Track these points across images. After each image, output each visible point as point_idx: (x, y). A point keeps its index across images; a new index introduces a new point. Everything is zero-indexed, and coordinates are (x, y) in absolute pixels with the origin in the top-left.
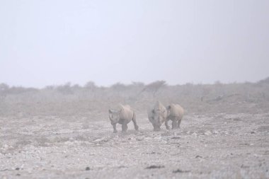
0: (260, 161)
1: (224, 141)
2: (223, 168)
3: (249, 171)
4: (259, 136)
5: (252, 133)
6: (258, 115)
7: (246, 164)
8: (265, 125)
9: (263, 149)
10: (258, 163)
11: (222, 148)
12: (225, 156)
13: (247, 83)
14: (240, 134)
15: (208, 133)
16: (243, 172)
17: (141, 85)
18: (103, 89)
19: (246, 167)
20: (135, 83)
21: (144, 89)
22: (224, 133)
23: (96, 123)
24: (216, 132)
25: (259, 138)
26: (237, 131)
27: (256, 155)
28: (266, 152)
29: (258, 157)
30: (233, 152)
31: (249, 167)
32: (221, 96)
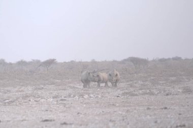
0: (123, 117)
1: (97, 102)
2: (97, 122)
3: (115, 124)
4: (123, 99)
5: (118, 97)
6: (122, 84)
7: (113, 119)
8: (127, 91)
9: (126, 108)
10: (121, 118)
11: (96, 107)
12: (98, 113)
13: (114, 61)
14: (109, 97)
15: (86, 96)
16: (111, 124)
17: (38, 61)
18: (11, 64)
19: (113, 121)
20: (34, 60)
21: (40, 65)
22: (97, 97)
23: (6, 89)
24: (92, 96)
25: (122, 100)
26: (107, 95)
27: (120, 113)
28: (128, 110)
29: (122, 114)
30: (104, 110)
31: (115, 121)
32: (96, 70)
